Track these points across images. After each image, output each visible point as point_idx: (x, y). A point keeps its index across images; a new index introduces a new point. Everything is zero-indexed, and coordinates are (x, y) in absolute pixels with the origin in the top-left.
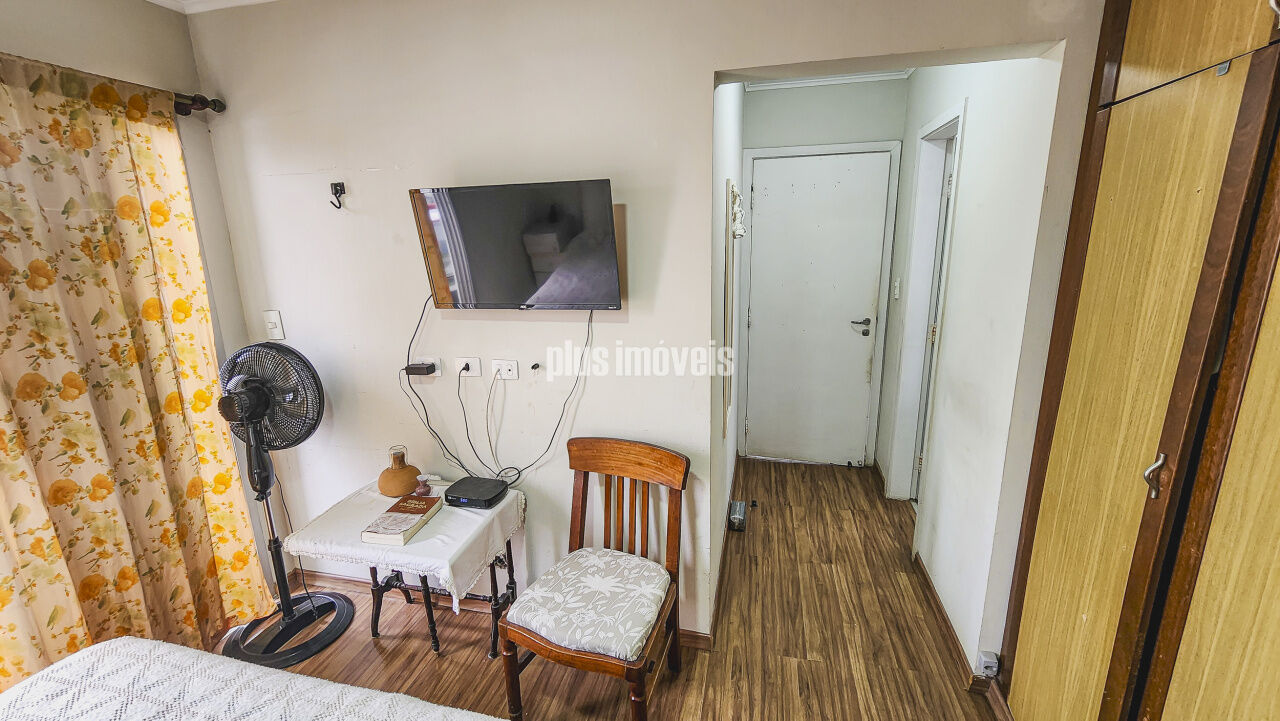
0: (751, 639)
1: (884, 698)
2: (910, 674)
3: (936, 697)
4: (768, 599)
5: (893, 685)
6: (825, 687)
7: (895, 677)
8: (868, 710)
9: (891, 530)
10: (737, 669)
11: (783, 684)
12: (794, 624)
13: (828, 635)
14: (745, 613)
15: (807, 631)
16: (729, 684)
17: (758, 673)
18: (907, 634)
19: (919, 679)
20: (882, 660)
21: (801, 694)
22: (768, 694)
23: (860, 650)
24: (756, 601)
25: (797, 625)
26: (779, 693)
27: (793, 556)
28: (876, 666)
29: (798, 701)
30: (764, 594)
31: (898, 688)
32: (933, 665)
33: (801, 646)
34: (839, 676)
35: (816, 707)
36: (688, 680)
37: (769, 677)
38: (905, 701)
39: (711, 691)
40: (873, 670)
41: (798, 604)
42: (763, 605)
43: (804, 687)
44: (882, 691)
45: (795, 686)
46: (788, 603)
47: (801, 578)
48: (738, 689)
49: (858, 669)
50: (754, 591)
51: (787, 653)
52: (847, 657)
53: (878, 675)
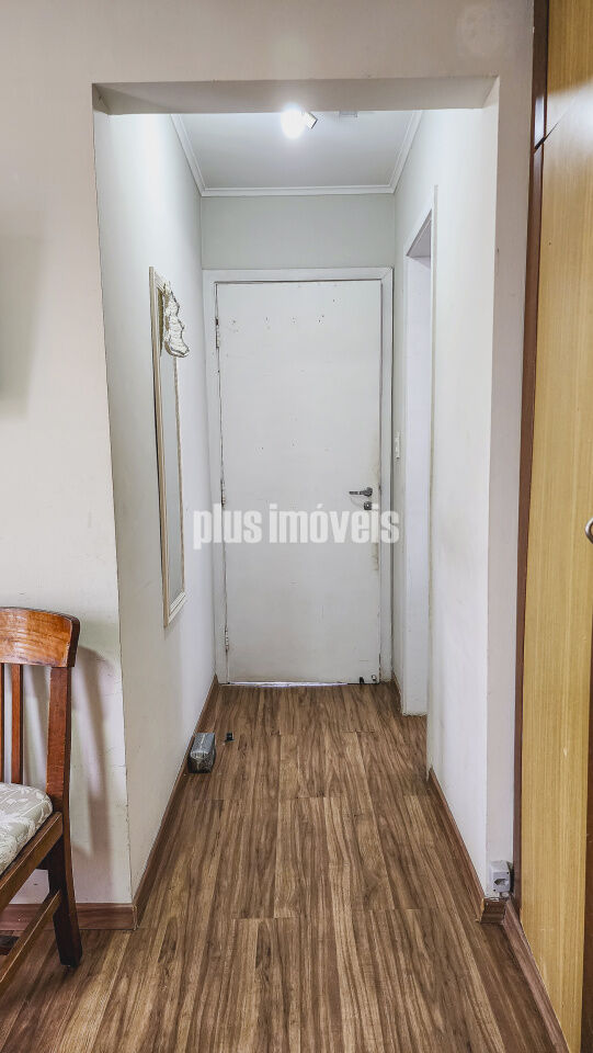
0: (196, 904)
1: (372, 949)
2: (410, 913)
3: (439, 936)
4: (230, 851)
5: (385, 932)
6: (293, 949)
7: (389, 920)
8: (349, 968)
9: (404, 750)
10: (169, 946)
11: (233, 956)
12: (261, 874)
13: (307, 882)
14: (195, 872)
15: (278, 882)
16: (154, 970)
17: (200, 945)
18: (411, 866)
19: (420, 918)
20: (375, 904)
21: (257, 964)
22: (211, 971)
23: (347, 894)
24: (213, 854)
25: (266, 877)
26: (226, 968)
27: (273, 793)
28: (366, 911)
29: (252, 974)
30: (226, 844)
31: (391, 933)
32: (439, 898)
33: (267, 903)
34: (315, 930)
35: (277, 978)
36: (91, 975)
37: (215, 950)
38: (399, 948)
39: (124, 982)
40: (362, 916)
41: (271, 852)
42: (221, 859)
43: (264, 953)
44: (370, 940)
45: (251, 955)
46: (257, 851)
47: (280, 818)
48: (166, 972)
49: (342, 918)
50: (211, 841)
51: (246, 914)
52: (329, 906)
53: (368, 922)
